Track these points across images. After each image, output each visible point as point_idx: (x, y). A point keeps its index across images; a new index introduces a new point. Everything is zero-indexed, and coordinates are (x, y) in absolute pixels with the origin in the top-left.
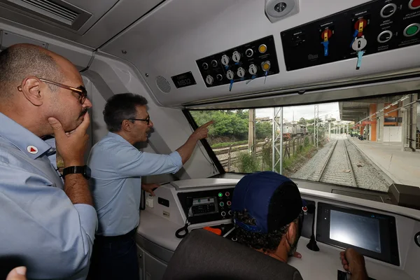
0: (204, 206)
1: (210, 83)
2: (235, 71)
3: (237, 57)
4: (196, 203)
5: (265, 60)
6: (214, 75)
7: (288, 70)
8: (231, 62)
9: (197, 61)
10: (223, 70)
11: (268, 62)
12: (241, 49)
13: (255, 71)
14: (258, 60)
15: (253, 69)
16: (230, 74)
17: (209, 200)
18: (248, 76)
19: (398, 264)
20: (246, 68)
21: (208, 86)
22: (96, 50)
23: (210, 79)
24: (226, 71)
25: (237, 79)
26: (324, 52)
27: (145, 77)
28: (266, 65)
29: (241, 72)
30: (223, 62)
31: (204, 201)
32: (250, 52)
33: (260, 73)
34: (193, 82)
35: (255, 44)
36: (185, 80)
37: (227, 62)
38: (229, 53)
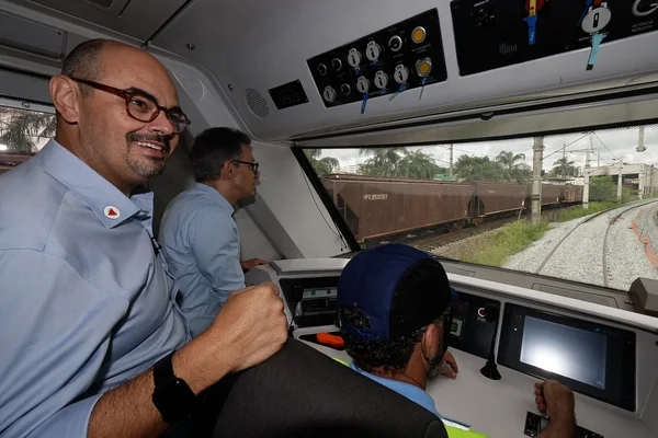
0: (321, 301)
1: (331, 99)
2: (371, 78)
3: (373, 51)
4: (307, 295)
5: (422, 56)
6: (336, 87)
7: (462, 74)
8: (364, 61)
9: (308, 62)
10: (350, 75)
11: (428, 62)
12: (381, 37)
13: (405, 76)
14: (410, 56)
15: (401, 73)
16: (363, 84)
17: (329, 292)
18: (393, 87)
19: (632, 408)
20: (390, 72)
21: (328, 104)
22: (146, 44)
23: (331, 93)
24: (356, 78)
25: (375, 91)
26: (527, 38)
27: (227, 90)
28: (425, 66)
29: (381, 78)
30: (351, 62)
31: (321, 294)
32: (396, 41)
33: (414, 81)
34: (303, 99)
35: (406, 27)
36: (289, 95)
37: (358, 61)
38: (361, 44)
